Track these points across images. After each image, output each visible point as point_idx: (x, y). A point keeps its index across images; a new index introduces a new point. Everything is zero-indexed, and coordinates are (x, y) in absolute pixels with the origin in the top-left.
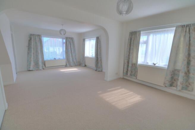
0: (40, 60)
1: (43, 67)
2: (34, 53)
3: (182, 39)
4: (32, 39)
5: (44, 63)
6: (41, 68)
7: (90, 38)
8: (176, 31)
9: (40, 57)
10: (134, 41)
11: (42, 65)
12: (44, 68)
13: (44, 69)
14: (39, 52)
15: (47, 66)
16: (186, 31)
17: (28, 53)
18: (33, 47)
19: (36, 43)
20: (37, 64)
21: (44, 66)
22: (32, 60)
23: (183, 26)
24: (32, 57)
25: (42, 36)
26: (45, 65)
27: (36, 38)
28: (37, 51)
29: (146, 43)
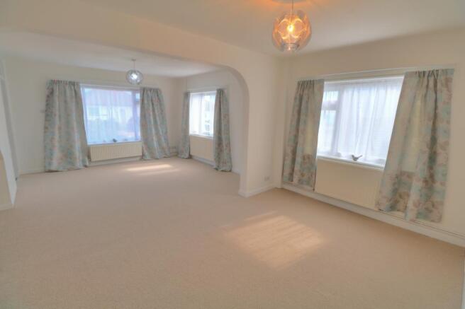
0: (77, 145)
1: (83, 161)
2: (60, 128)
3: (419, 103)
4: (56, 93)
5: (87, 152)
6: (79, 164)
7: (202, 90)
8: (404, 83)
9: (76, 136)
10: (307, 102)
11: (81, 158)
12: (87, 164)
13: (86, 166)
14: (75, 124)
15: (93, 159)
16: (427, 86)
17: (46, 128)
18: (57, 113)
19: (66, 102)
20: (68, 154)
21: (87, 159)
22: (57, 144)
23: (421, 74)
24: (57, 137)
25: (81, 85)
26: (89, 157)
27: (65, 92)
28: (68, 123)
29: (336, 107)
